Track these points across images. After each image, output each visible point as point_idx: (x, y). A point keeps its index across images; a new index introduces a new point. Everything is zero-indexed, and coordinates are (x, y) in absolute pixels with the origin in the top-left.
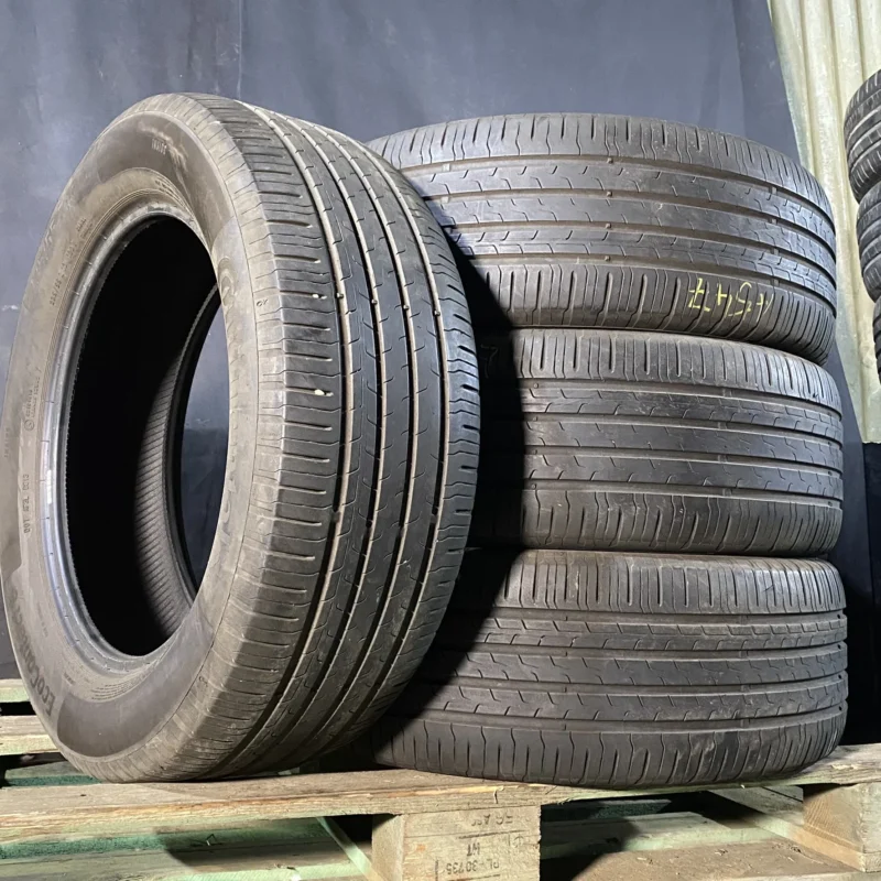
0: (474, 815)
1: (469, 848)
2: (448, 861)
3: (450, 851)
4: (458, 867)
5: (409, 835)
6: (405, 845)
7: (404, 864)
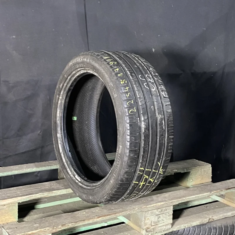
0: (159, 210)
1: (158, 217)
2: (153, 221)
3: (154, 219)
4: (156, 222)
5: (146, 216)
6: (145, 219)
7: (144, 223)
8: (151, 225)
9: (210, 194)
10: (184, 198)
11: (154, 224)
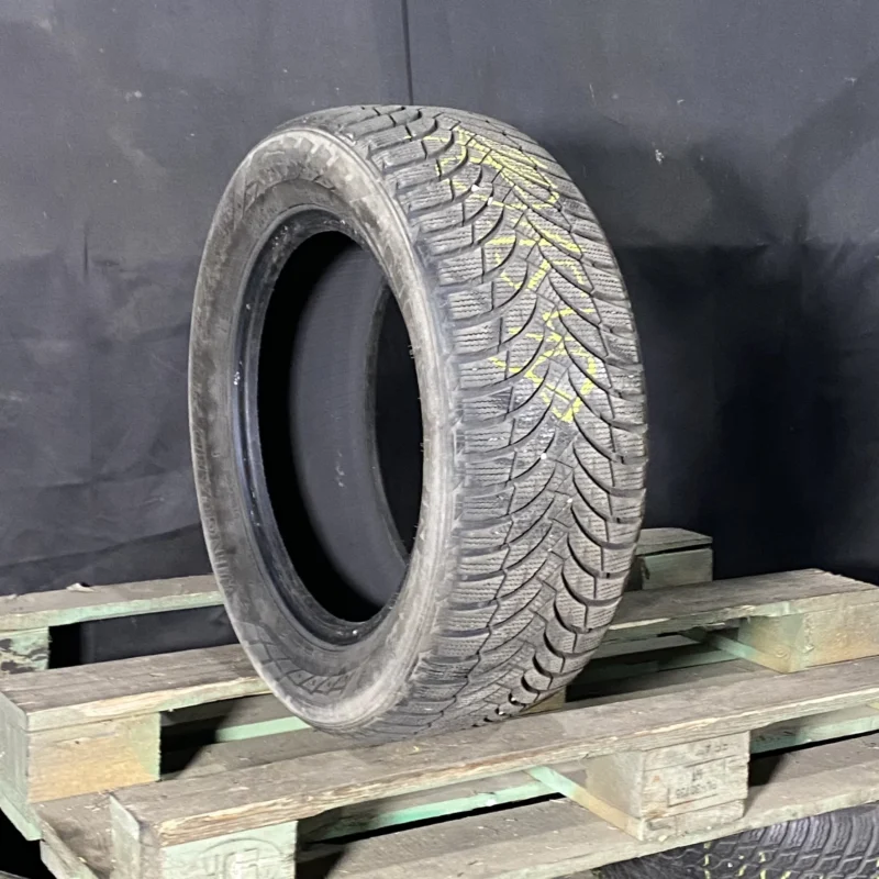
0: (699, 747)
1: (694, 775)
2: (677, 787)
3: (678, 779)
4: (684, 792)
5: (647, 768)
6: (645, 778)
7: (641, 794)
8: (665, 804)
10: (793, 705)
11: (677, 801)
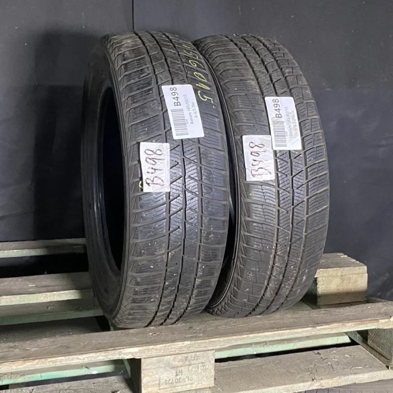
1: (177, 372)
2: (165, 378)
3: (166, 374)
4: (170, 381)
6: (143, 373)
7: (142, 382)
8: (158, 388)
9: (312, 330)
10: (245, 336)
11: (165, 386)
